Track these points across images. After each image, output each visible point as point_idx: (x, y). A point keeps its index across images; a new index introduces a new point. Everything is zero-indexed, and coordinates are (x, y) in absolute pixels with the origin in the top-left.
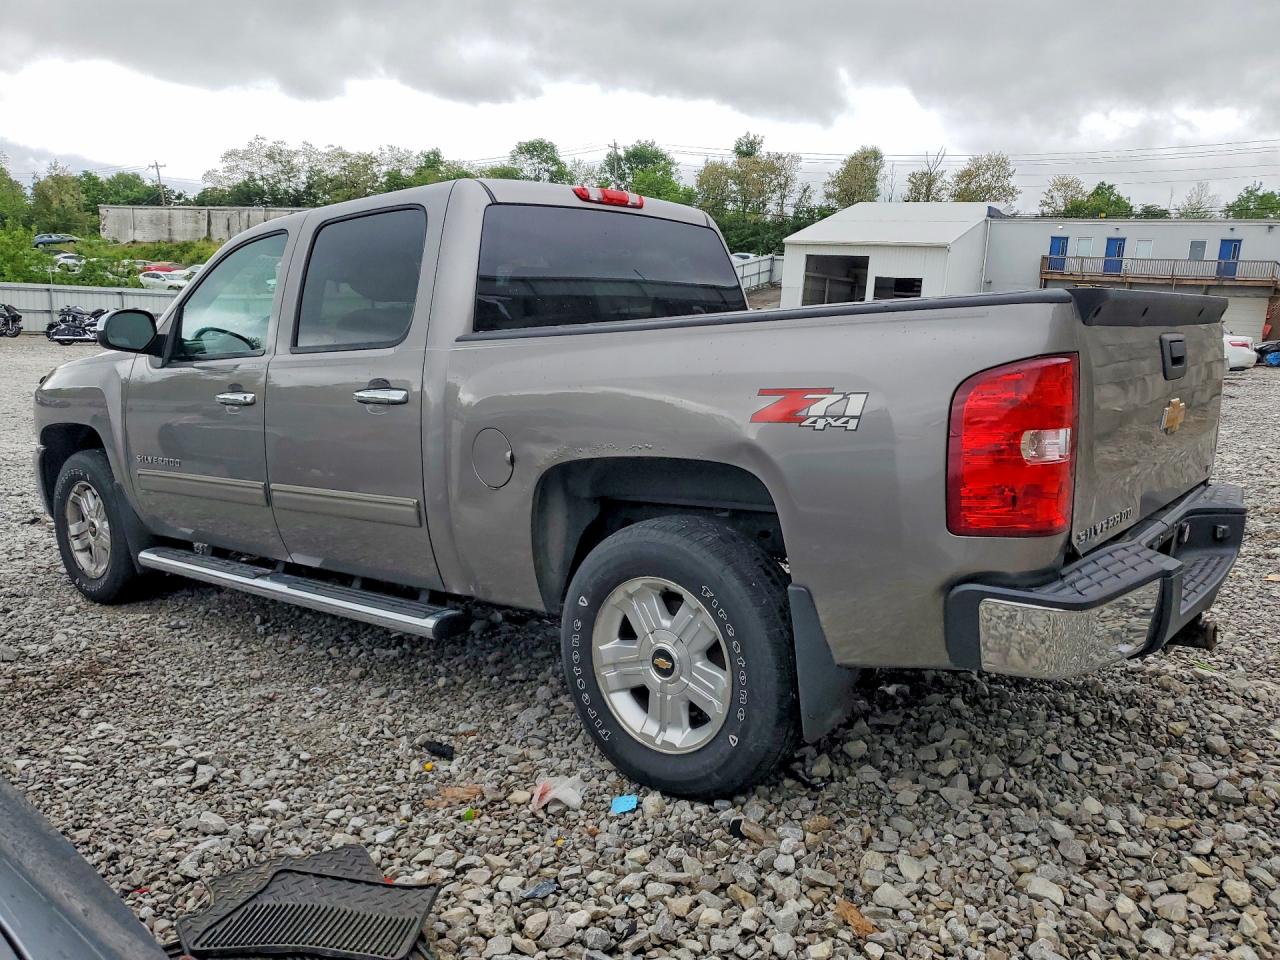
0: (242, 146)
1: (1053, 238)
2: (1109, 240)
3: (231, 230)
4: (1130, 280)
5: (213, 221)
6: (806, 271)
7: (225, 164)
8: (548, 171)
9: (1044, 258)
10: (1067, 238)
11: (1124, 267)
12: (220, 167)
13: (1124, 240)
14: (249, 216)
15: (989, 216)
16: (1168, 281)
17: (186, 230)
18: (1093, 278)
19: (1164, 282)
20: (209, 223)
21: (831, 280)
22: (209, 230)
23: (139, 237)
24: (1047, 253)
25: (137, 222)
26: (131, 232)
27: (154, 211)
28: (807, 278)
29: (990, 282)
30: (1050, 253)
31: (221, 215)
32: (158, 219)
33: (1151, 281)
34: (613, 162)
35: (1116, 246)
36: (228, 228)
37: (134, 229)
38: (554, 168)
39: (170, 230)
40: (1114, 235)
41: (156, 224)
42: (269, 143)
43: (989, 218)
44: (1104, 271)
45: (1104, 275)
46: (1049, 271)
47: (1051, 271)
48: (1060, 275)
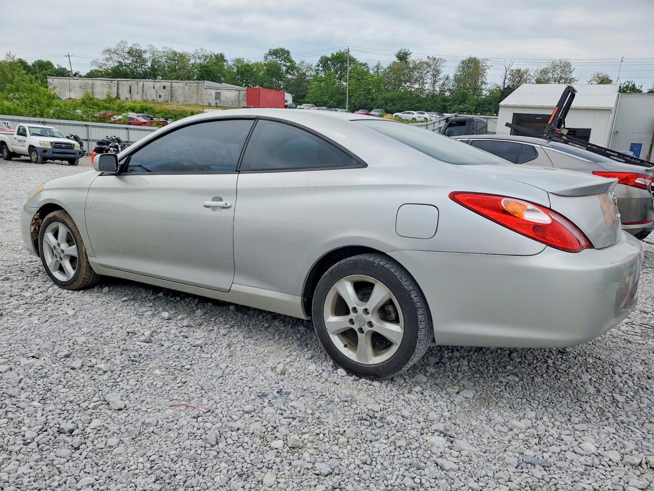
0: (113, 47)
3: (132, 93)
5: (120, 87)
7: (104, 56)
8: (286, 66)
12: (101, 58)
14: (143, 85)
17: (103, 93)
20: (118, 88)
22: (118, 93)
23: (73, 96)
25: (72, 88)
26: (68, 93)
27: (83, 81)
29: (617, 132)
31: (125, 84)
32: (85, 85)
34: (324, 62)
36: (130, 92)
37: (70, 91)
38: (288, 64)
39: (93, 92)
41: (83, 89)
42: (129, 45)
43: (619, 93)
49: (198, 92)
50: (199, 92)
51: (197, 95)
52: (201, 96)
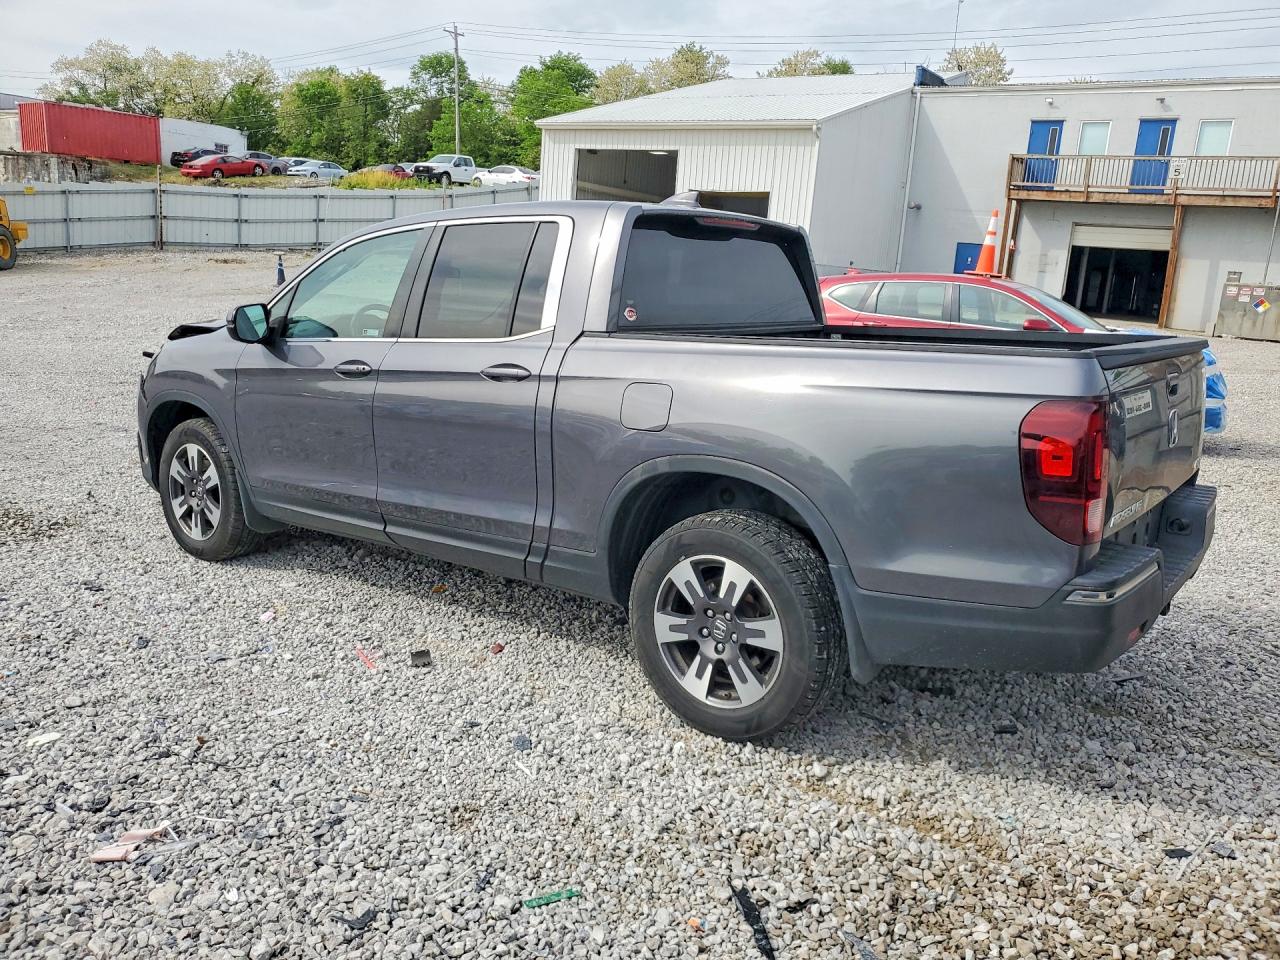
0: (79, 54)
1: (1033, 122)
2: (1143, 122)
4: (1182, 200)
6: (579, 178)
9: (1015, 159)
10: (1063, 121)
11: (1171, 174)
13: (1173, 122)
15: (920, 83)
16: (1264, 203)
18: (1109, 198)
19: (1255, 203)
24: (1022, 150)
28: (580, 191)
29: (918, 208)
30: (1029, 152)
33: (1230, 203)
34: (528, 79)
35: (1157, 133)
38: (464, 88)
40: (1154, 112)
42: (110, 50)
44: (1132, 184)
45: (1132, 192)
46: (1025, 184)
47: (1029, 184)
48: (1045, 193)
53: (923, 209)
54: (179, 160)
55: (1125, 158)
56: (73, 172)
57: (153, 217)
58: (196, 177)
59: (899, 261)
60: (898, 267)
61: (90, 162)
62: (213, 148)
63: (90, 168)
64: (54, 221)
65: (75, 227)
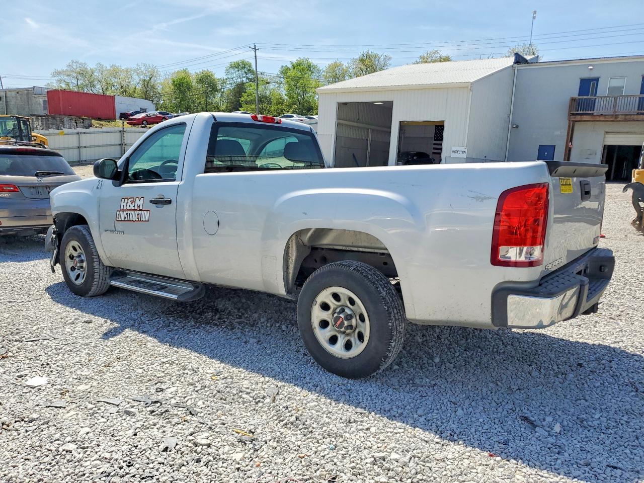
1: (581, 79)
2: (643, 77)
6: (339, 118)
9: (573, 100)
10: (597, 80)
12: (53, 80)
15: (517, 62)
18: (628, 117)
21: (373, 130)
24: (575, 95)
28: (339, 125)
29: (517, 127)
30: (579, 96)
34: (284, 72)
42: (79, 65)
43: (516, 65)
44: (638, 110)
45: (638, 114)
46: (579, 112)
47: (582, 112)
48: (590, 116)
49: (28, 101)
50: (30, 101)
51: (28, 105)
52: (31, 106)
53: (519, 128)
54: (124, 116)
55: (633, 96)
56: (75, 124)
57: (120, 145)
58: (134, 125)
59: (507, 156)
60: (506, 158)
61: (83, 119)
62: (139, 110)
63: (83, 122)
64: (73, 148)
65: (83, 151)
